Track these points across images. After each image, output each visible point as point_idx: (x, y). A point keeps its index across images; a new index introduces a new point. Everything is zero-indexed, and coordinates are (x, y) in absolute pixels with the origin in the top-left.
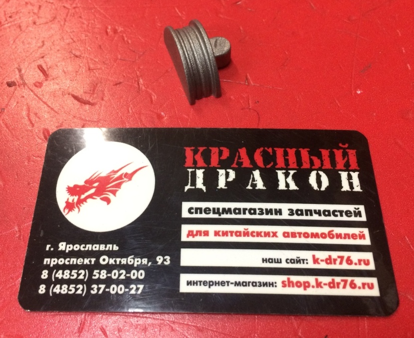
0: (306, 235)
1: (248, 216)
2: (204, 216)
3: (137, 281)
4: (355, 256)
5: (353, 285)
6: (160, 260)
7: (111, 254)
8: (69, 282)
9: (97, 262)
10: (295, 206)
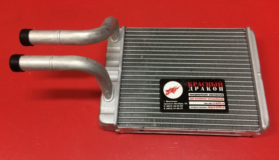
0: (212, 99)
1: (201, 96)
2: (193, 96)
3: (181, 107)
4: (221, 103)
5: (221, 108)
6: (185, 103)
7: (176, 103)
8: (169, 107)
9: (174, 104)
10: (210, 94)
